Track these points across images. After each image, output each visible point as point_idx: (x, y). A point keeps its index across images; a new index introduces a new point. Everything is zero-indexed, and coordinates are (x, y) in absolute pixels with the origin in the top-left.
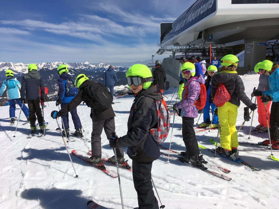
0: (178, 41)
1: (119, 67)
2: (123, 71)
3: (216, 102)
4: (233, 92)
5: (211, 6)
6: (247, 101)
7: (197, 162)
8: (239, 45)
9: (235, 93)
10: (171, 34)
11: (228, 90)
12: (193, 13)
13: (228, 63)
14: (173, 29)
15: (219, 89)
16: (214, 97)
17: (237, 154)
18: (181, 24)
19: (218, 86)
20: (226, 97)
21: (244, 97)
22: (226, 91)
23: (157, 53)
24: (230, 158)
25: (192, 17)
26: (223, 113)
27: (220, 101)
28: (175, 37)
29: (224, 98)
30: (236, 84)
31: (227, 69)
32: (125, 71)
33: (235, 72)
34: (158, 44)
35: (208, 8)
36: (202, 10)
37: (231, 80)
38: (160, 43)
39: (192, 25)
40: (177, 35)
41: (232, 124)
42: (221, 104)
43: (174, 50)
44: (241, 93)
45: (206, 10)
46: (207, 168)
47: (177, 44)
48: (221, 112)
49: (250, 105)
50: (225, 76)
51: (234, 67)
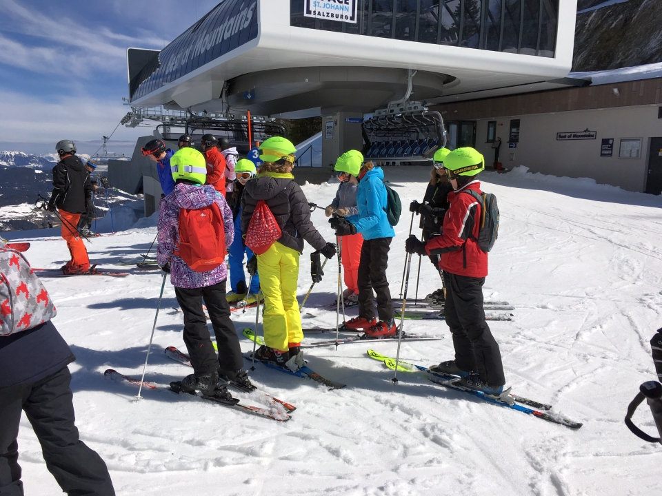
0: (174, 96)
1: (13, 154)
2: (28, 164)
3: (252, 243)
4: (287, 220)
5: (247, 23)
6: (316, 240)
7: (216, 389)
8: (312, 119)
9: (292, 222)
10: (156, 78)
11: (275, 215)
12: (208, 36)
13: (274, 155)
14: (162, 66)
15: (256, 213)
16: (246, 233)
17: (299, 358)
18: (179, 56)
19: (255, 206)
20: (272, 231)
21: (309, 230)
22: (271, 217)
23: (123, 122)
24: (286, 367)
25: (203, 44)
26: (268, 267)
27: (260, 241)
28: (167, 86)
29: (267, 233)
30: (292, 202)
31: (273, 170)
32: (32, 165)
33: (290, 176)
34: (124, 99)
35: (241, 28)
36: (228, 31)
37: (281, 194)
38: (127, 97)
39: (204, 63)
40: (171, 81)
41: (288, 291)
42: (264, 248)
43: (167, 118)
44: (304, 222)
45: (236, 32)
46: (238, 401)
47: (172, 105)
48: (265, 265)
49: (322, 247)
50: (268, 185)
51: (286, 163)
